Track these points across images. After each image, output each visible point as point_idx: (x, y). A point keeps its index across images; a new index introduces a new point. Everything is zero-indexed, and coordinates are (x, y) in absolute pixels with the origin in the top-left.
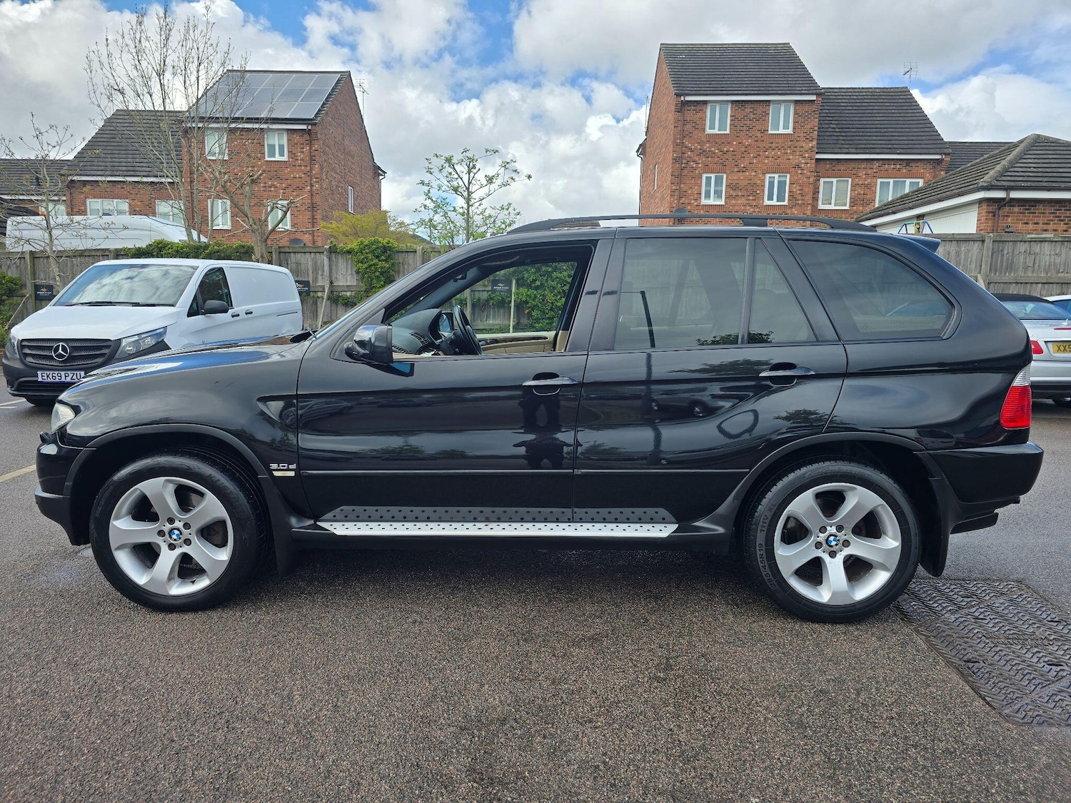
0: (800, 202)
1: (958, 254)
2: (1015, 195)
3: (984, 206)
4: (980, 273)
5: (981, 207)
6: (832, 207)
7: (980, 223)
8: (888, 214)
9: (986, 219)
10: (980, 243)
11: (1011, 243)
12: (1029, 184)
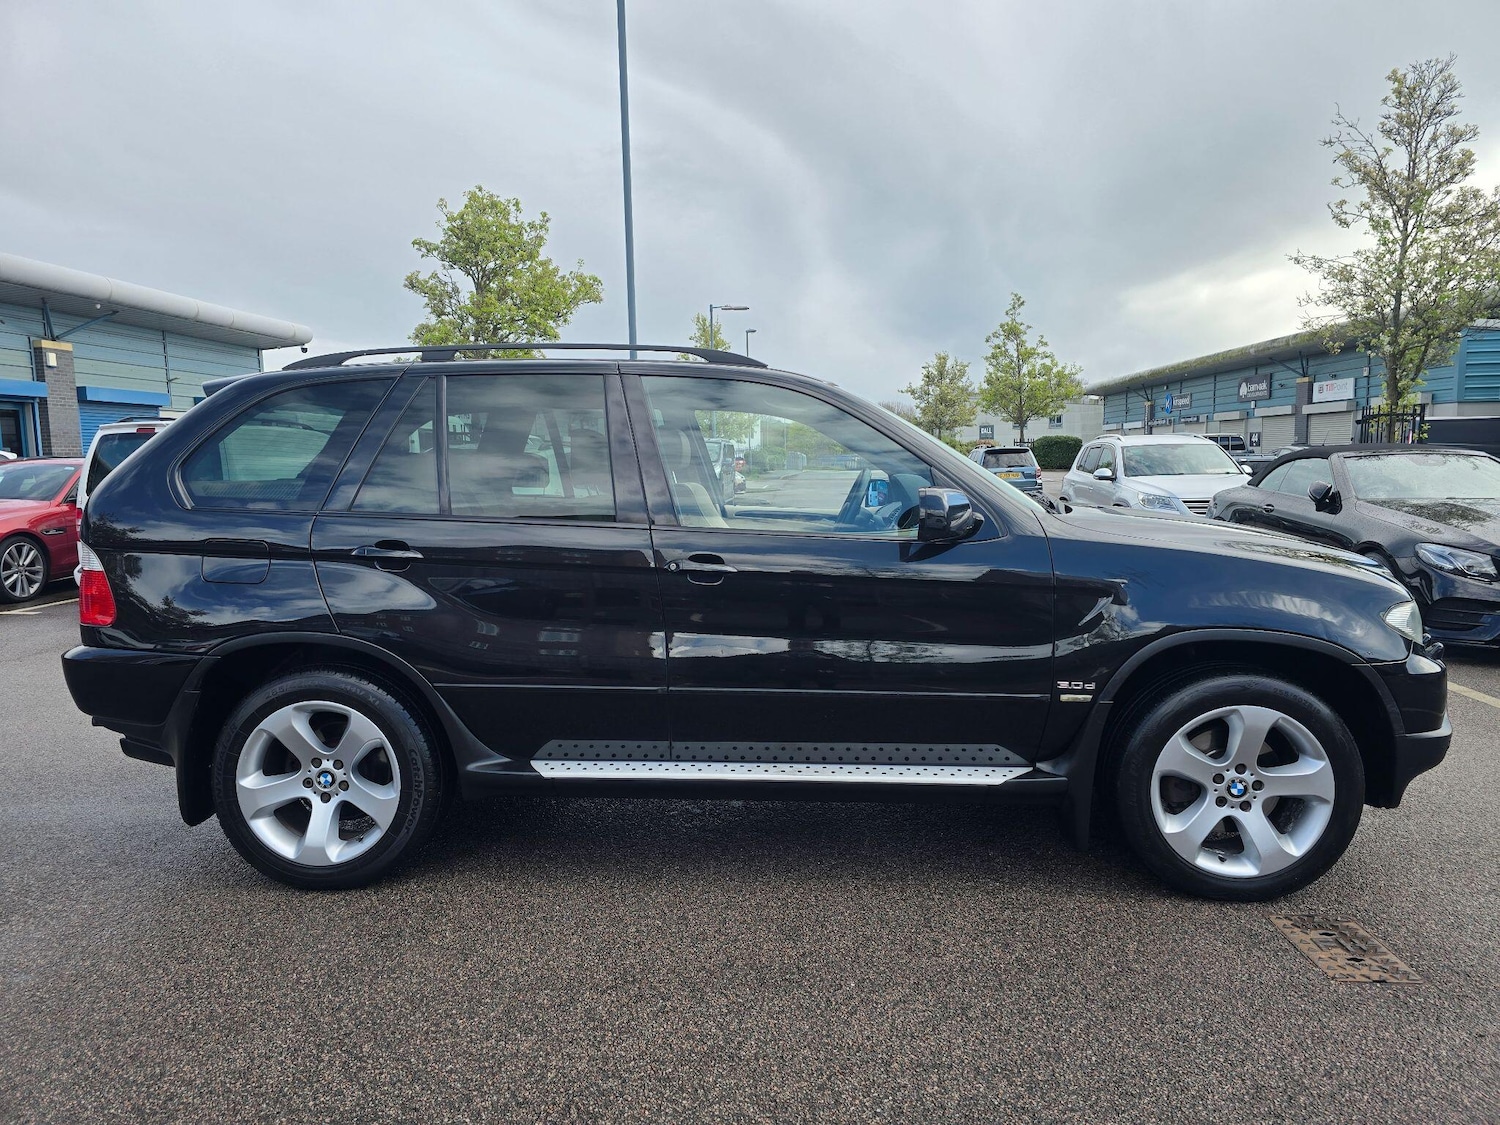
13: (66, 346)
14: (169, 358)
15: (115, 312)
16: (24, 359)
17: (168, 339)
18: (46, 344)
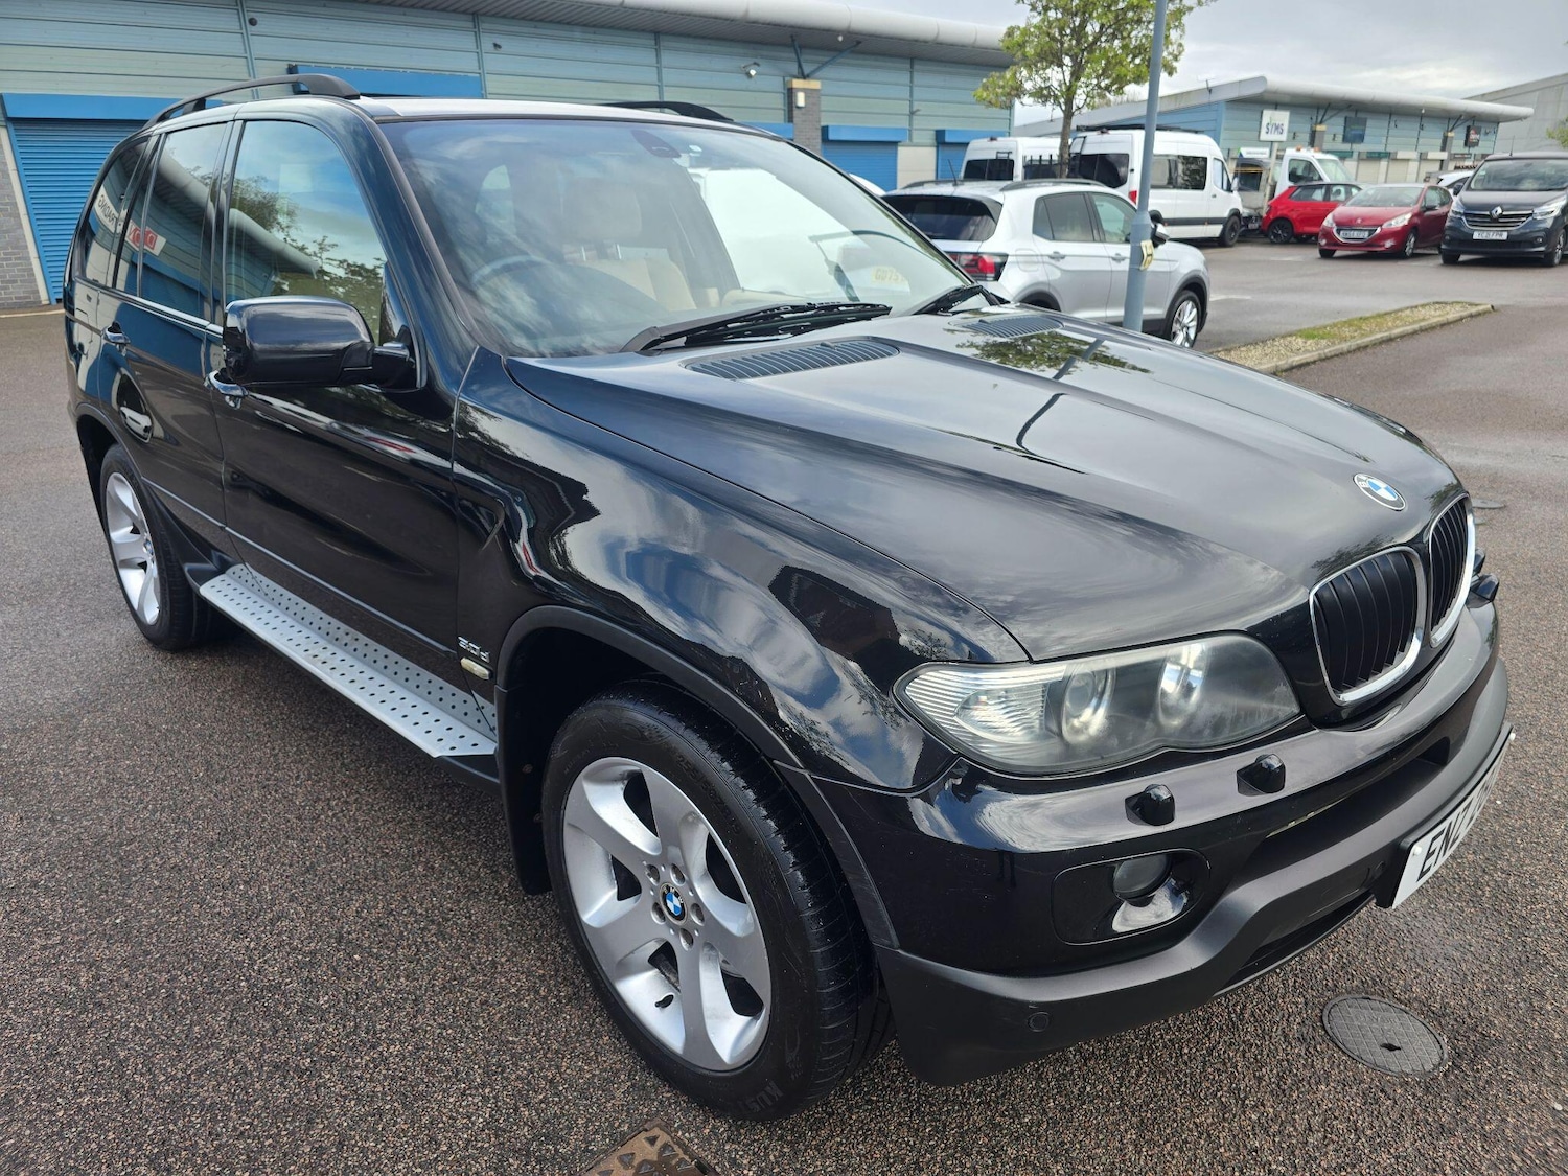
13: (814, 84)
14: (915, 89)
15: (859, 42)
16: (779, 101)
17: (916, 67)
18: (797, 83)
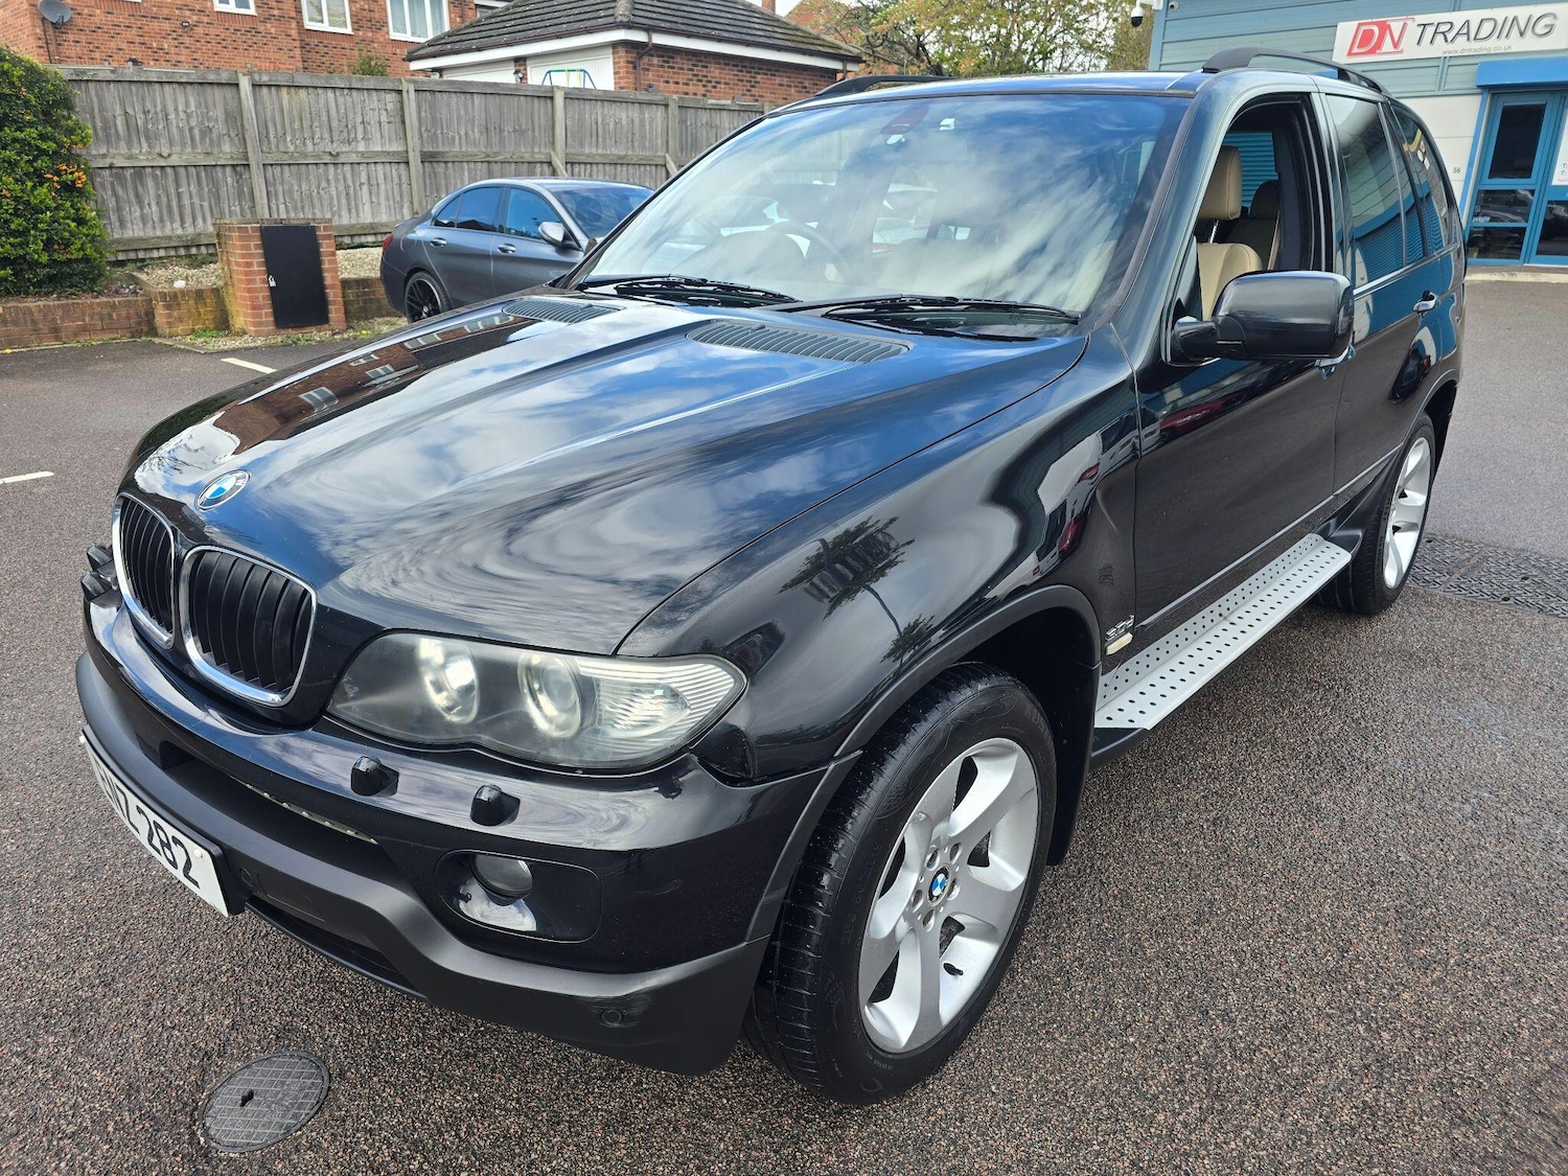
0: (276, 12)
1: (642, 122)
2: (659, 39)
3: (622, 52)
4: (667, 151)
5: (617, 52)
6: (325, 27)
7: (620, 78)
8: (469, 50)
9: (627, 72)
10: (663, 108)
11: (693, 111)
12: (667, 25)
